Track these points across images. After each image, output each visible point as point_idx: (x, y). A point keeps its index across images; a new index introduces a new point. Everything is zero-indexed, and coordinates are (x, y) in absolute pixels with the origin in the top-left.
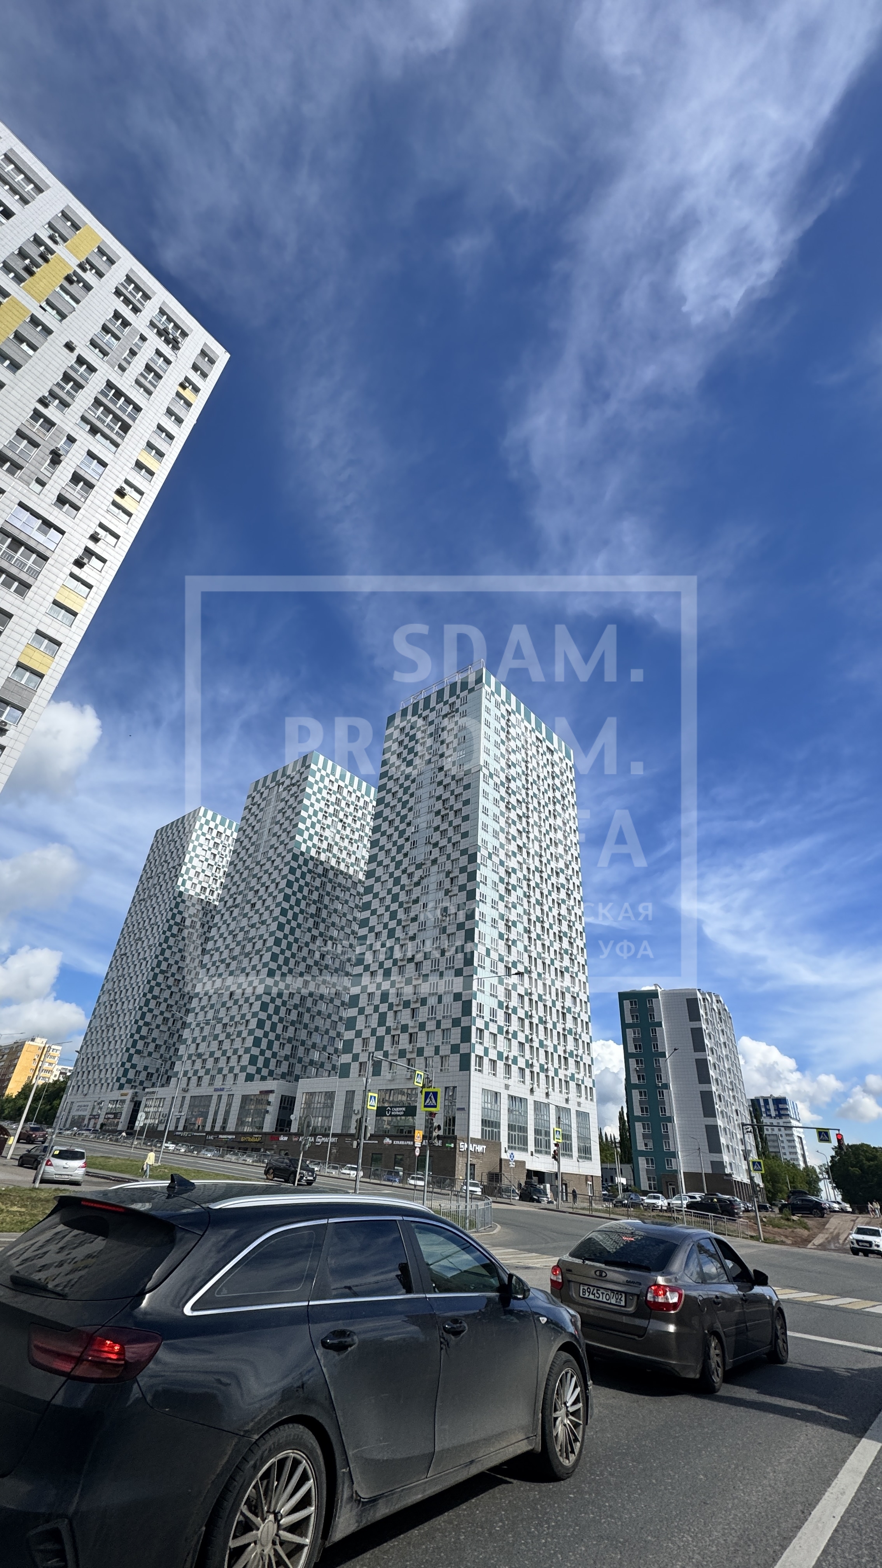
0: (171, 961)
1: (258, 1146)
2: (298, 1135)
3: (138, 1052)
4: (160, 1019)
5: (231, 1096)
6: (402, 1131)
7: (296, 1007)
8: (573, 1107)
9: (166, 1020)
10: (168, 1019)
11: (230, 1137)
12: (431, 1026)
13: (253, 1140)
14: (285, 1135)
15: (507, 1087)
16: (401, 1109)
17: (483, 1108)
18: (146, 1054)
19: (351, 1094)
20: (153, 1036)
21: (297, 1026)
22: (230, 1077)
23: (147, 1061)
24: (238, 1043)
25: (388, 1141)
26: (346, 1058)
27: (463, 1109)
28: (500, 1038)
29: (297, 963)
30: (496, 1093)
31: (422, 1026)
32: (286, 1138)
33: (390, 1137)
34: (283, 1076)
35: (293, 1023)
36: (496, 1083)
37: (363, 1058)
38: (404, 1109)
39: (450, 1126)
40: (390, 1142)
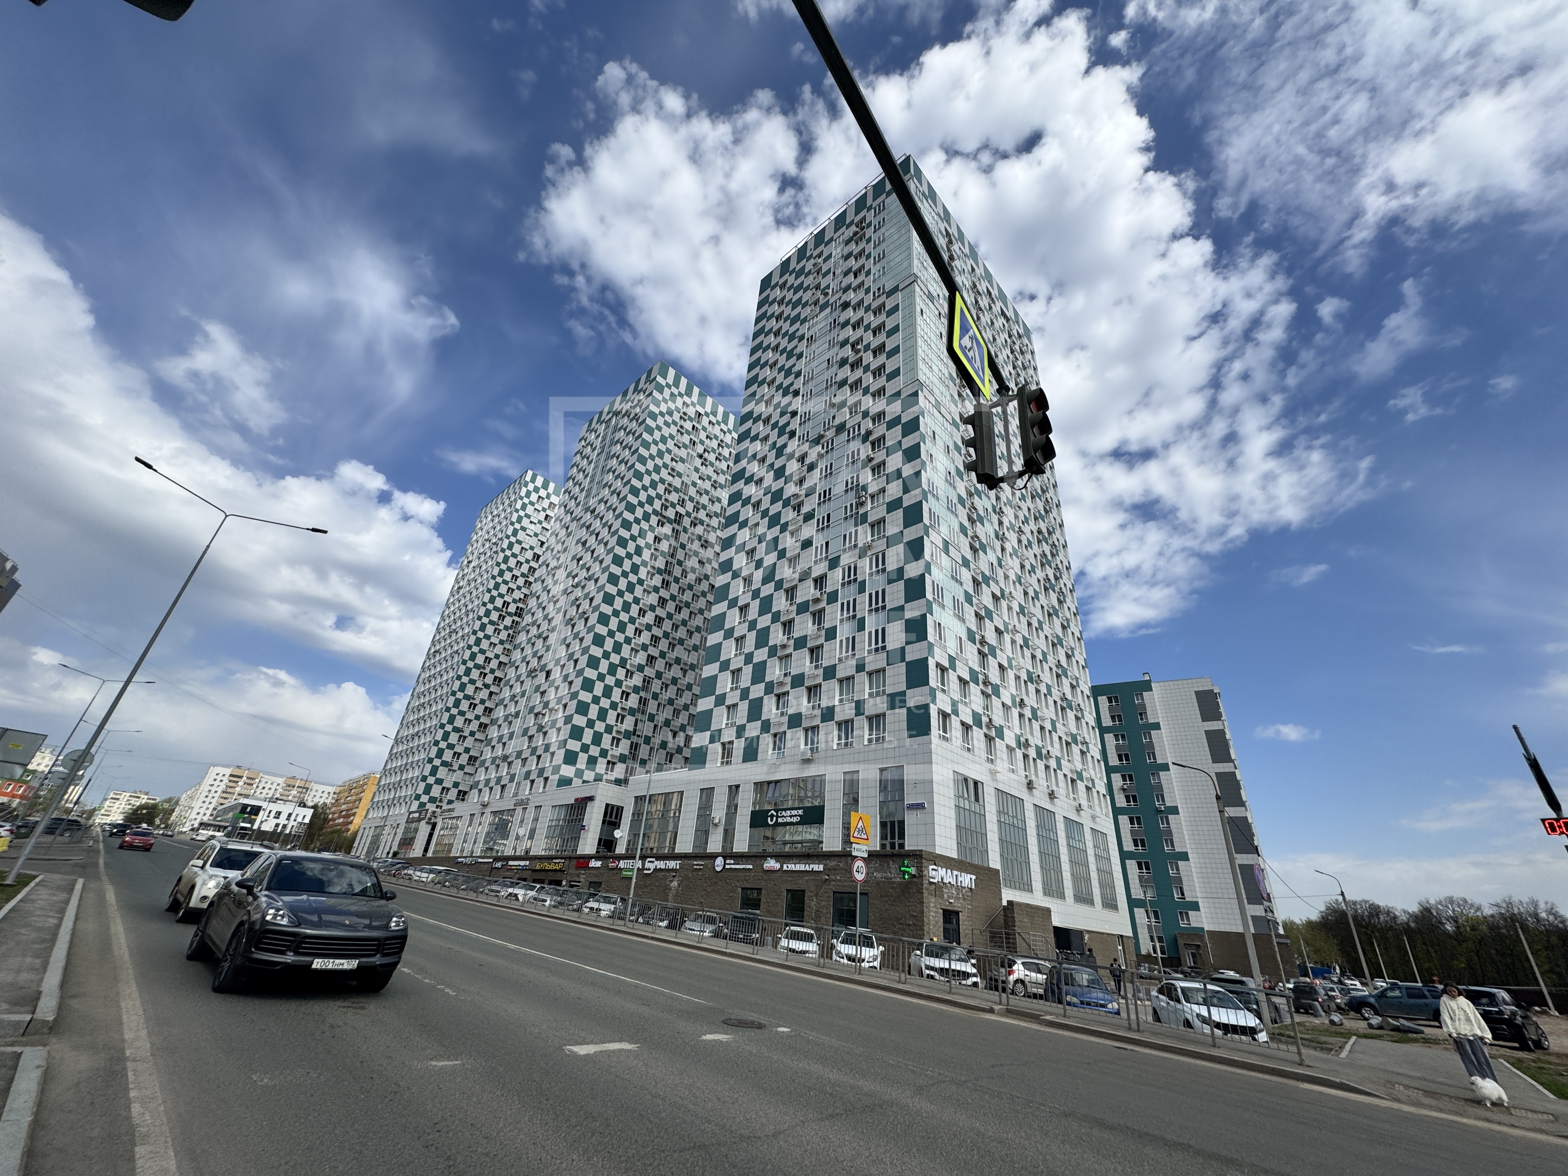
1: (557, 877)
3: (445, 764)
4: (475, 725)
5: (539, 809)
8: (1088, 824)
11: (522, 863)
12: (846, 669)
13: (552, 867)
14: (597, 859)
15: (993, 773)
16: (794, 812)
17: (957, 807)
18: (456, 767)
19: (707, 794)
20: (465, 745)
23: (458, 776)
26: (701, 739)
27: (920, 806)
28: (975, 690)
30: (976, 783)
31: (831, 672)
32: (599, 864)
36: (974, 766)
37: (729, 735)
38: (800, 812)
39: (893, 837)
40: (777, 866)
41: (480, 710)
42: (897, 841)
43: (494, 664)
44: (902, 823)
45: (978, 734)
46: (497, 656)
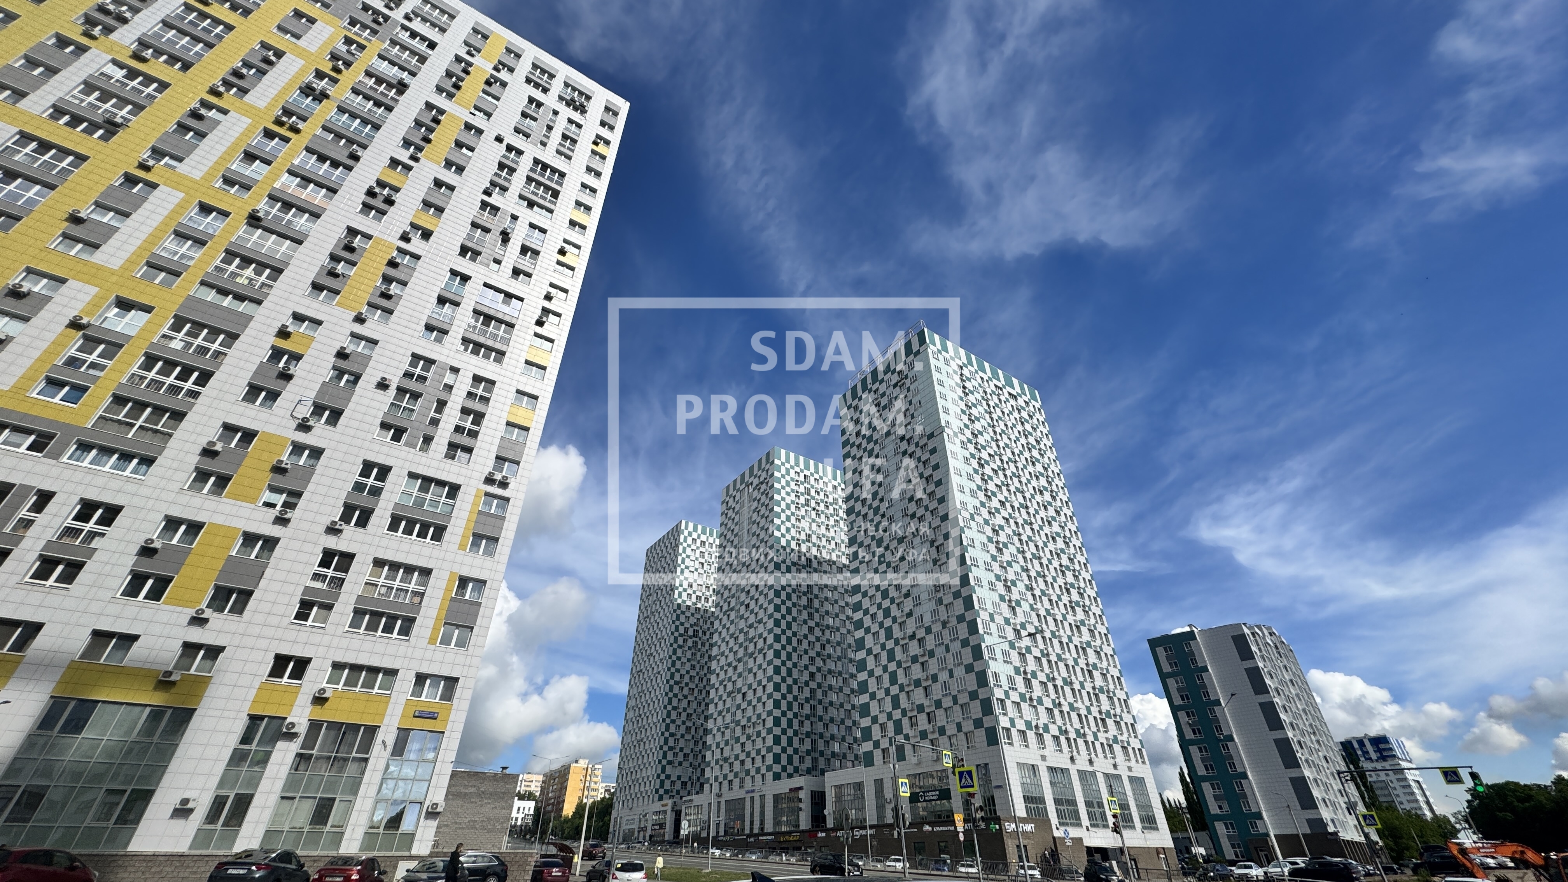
0: (683, 672)
1: (798, 844)
2: (835, 829)
3: (669, 763)
4: (683, 730)
5: (762, 797)
6: (940, 816)
7: (807, 700)
8: (1124, 774)
9: (688, 729)
10: (690, 727)
11: (770, 837)
12: (947, 702)
13: (792, 839)
14: (822, 831)
15: (1044, 758)
16: (934, 793)
17: (1023, 784)
18: (676, 764)
19: (879, 783)
20: (680, 745)
21: (813, 719)
22: (758, 777)
23: (678, 771)
24: (759, 743)
25: (927, 828)
26: (867, 746)
27: (1000, 787)
28: (1025, 706)
29: (800, 657)
30: (1033, 766)
31: (938, 704)
32: (824, 834)
33: (929, 824)
34: (809, 772)
35: (807, 717)
36: (1032, 755)
37: (885, 743)
38: (937, 793)
39: (989, 805)
40: (930, 829)
41: (684, 716)
42: (992, 808)
43: (687, 679)
44: (993, 797)
45: (1031, 735)
46: (688, 672)
